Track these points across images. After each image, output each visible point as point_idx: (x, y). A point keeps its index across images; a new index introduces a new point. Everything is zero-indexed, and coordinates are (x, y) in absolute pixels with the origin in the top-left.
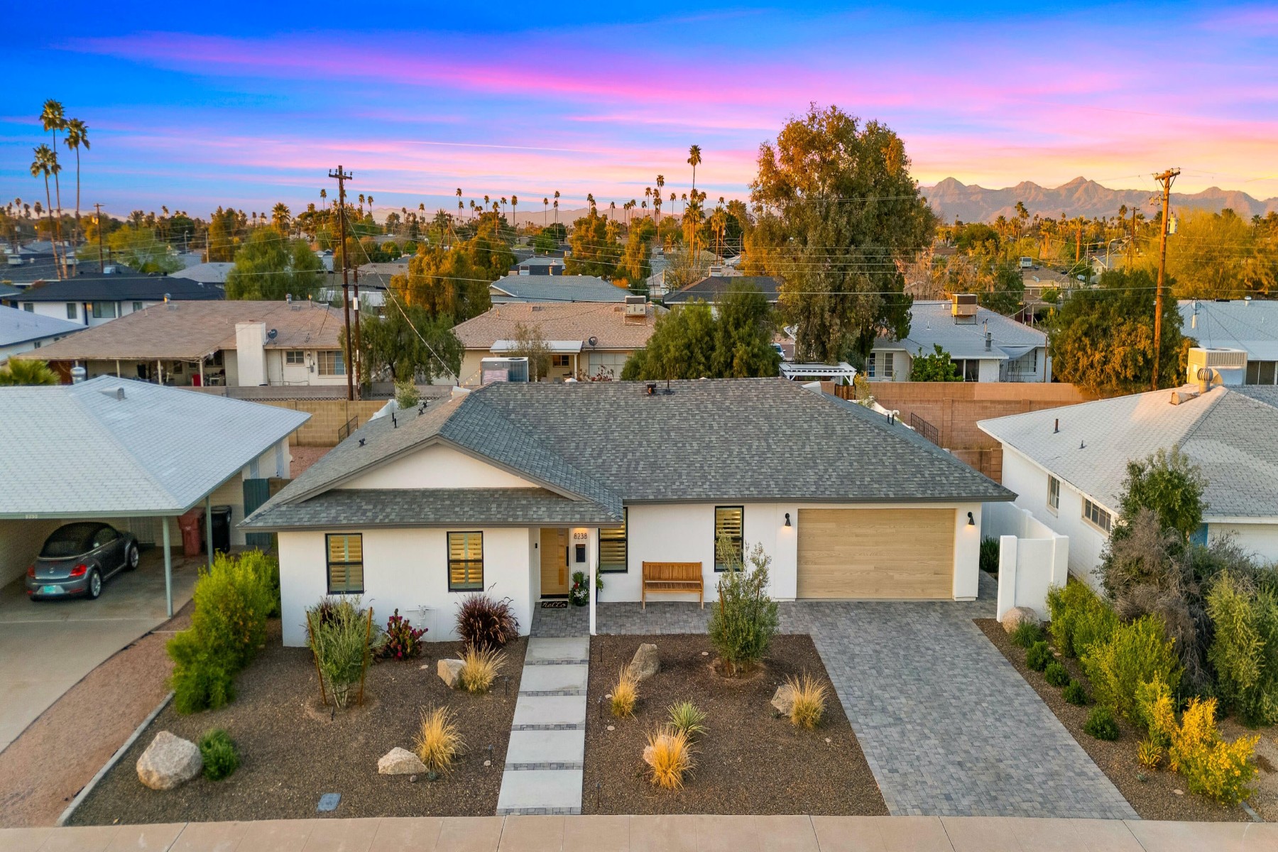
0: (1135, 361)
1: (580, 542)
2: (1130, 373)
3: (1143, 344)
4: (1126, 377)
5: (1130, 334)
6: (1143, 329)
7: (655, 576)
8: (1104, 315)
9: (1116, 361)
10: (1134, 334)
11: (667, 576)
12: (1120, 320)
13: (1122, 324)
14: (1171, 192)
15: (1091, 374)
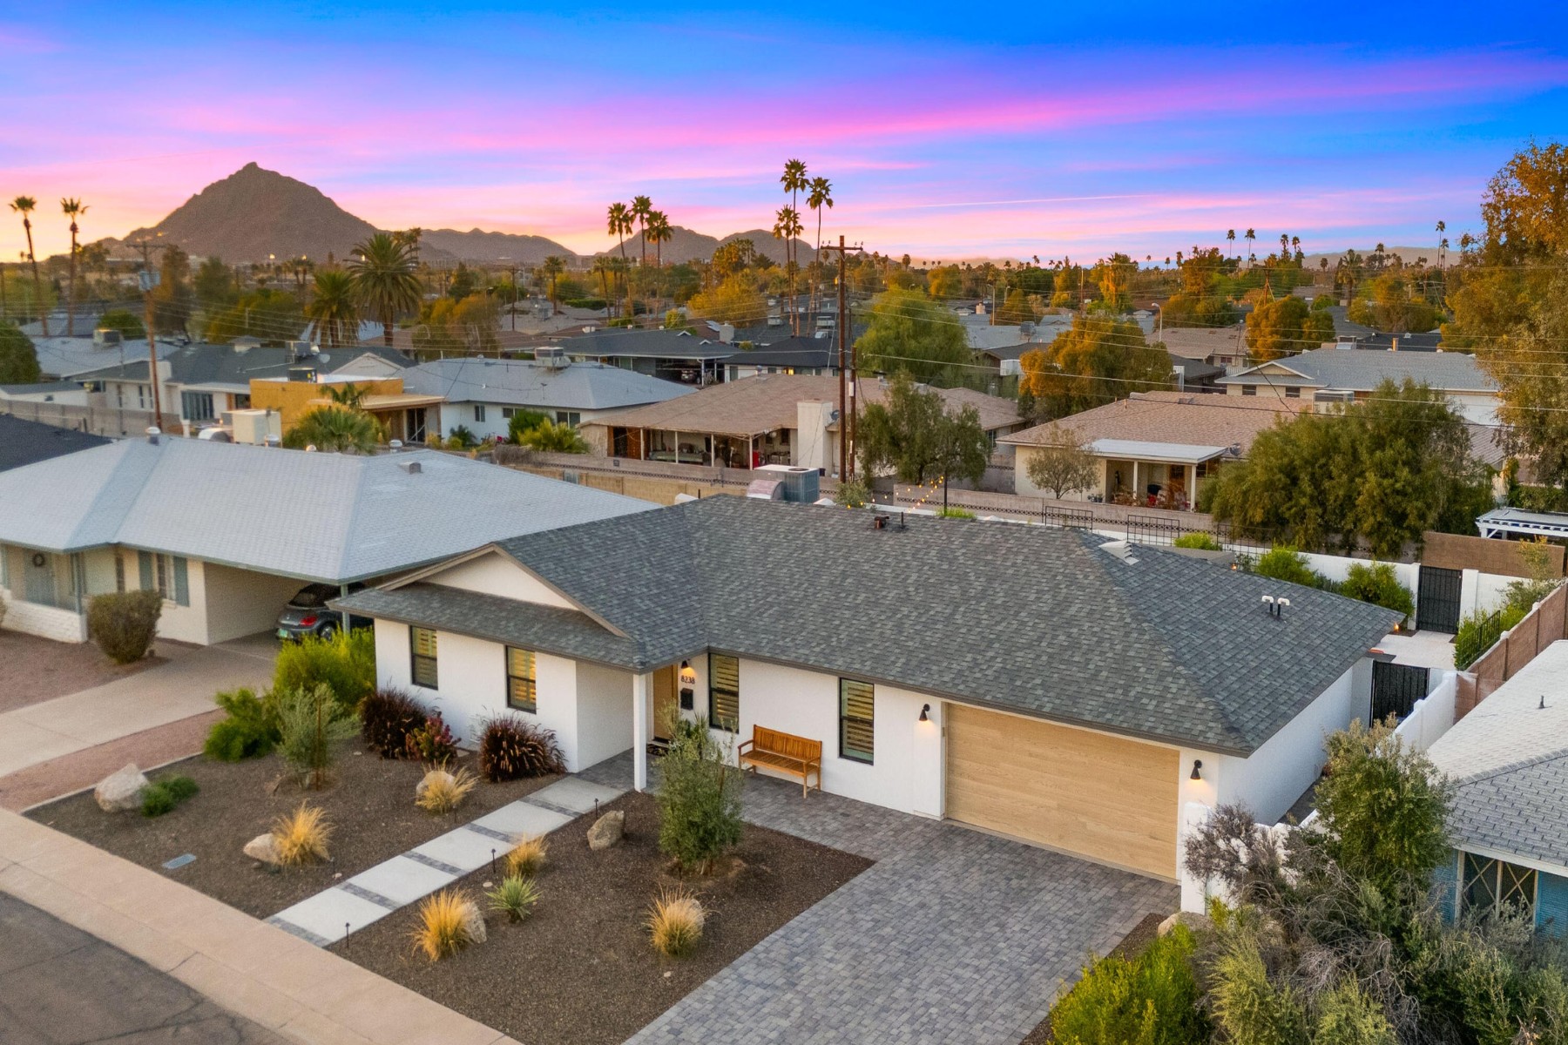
1: (689, 686)
7: (767, 744)
11: (780, 749)
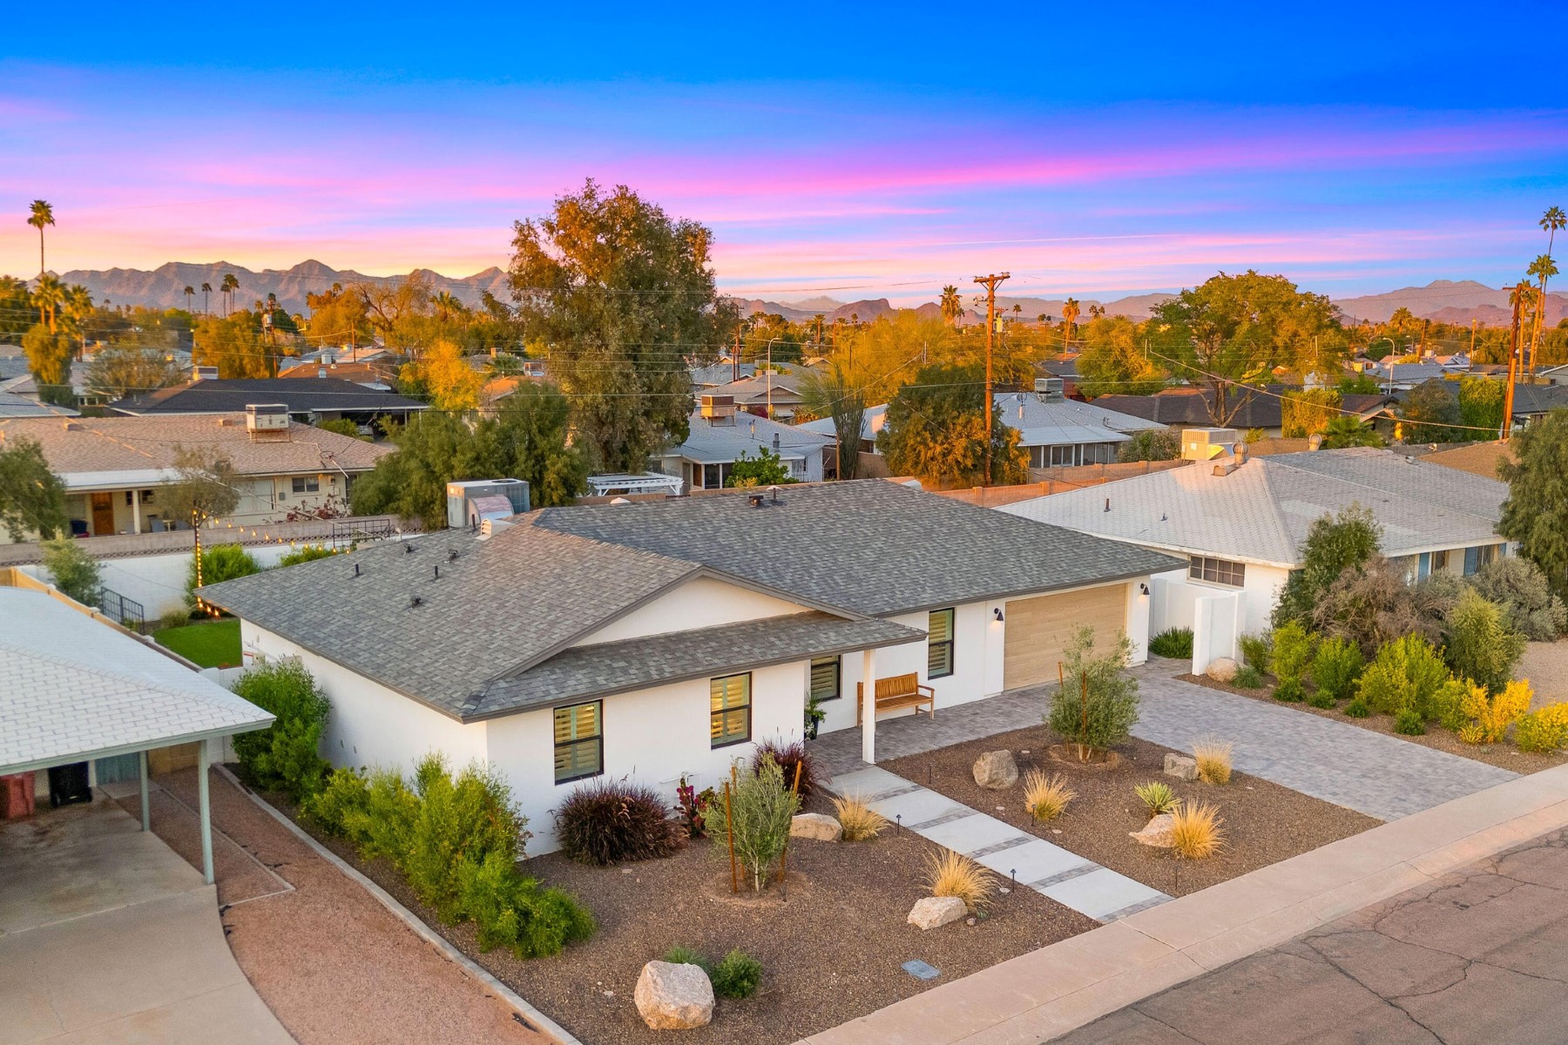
0: (974, 452)
2: (969, 463)
3: (980, 436)
4: (966, 466)
5: (965, 427)
6: (977, 421)
8: (938, 410)
9: (958, 452)
10: (969, 426)
12: (955, 413)
13: (958, 417)
14: (996, 294)
15: (934, 467)
